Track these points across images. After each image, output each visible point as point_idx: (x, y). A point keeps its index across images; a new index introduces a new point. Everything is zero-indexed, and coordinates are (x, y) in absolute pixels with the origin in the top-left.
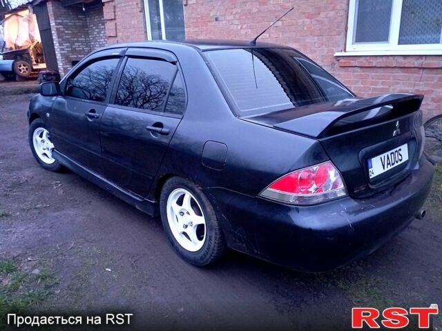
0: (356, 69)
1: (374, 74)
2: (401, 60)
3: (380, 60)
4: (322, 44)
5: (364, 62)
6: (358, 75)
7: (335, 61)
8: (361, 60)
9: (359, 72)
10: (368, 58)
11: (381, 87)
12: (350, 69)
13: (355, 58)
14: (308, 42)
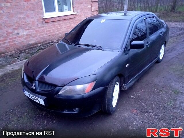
0: (51, 23)
1: (56, 23)
2: (63, 17)
3: (58, 18)
4: (36, 14)
5: (54, 20)
6: (52, 25)
7: (43, 21)
8: (53, 19)
9: (52, 24)
10: (55, 18)
11: (59, 27)
12: (49, 23)
13: (51, 19)
14: (29, 14)
